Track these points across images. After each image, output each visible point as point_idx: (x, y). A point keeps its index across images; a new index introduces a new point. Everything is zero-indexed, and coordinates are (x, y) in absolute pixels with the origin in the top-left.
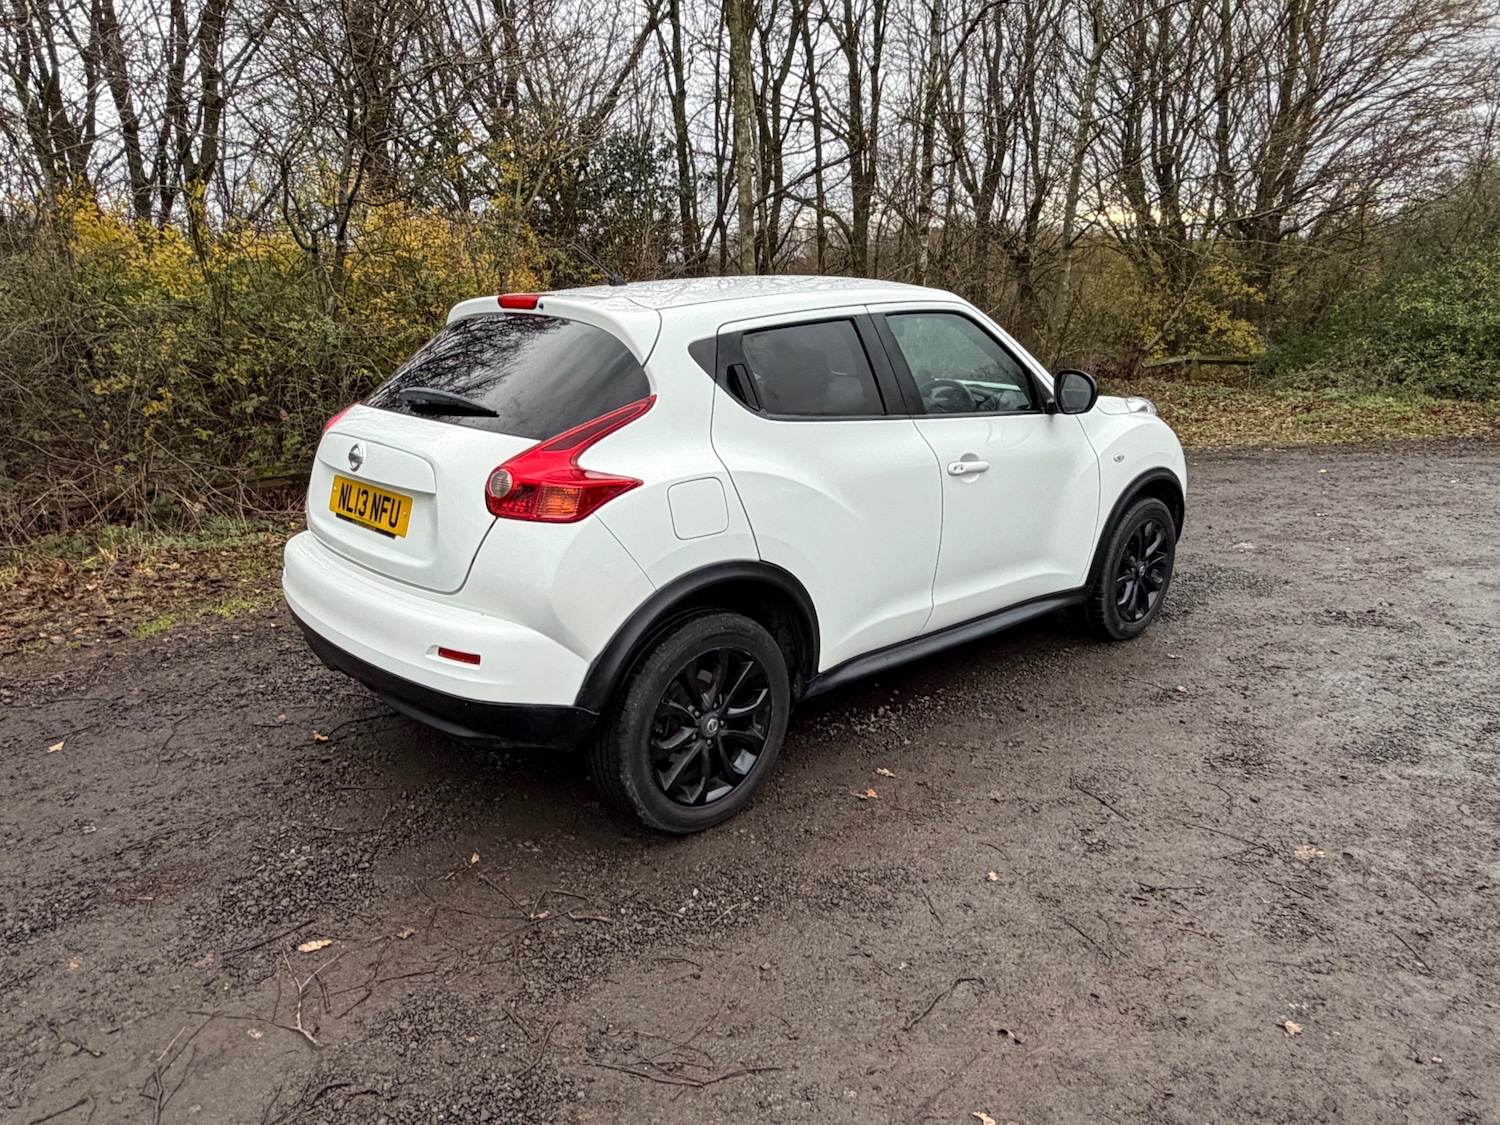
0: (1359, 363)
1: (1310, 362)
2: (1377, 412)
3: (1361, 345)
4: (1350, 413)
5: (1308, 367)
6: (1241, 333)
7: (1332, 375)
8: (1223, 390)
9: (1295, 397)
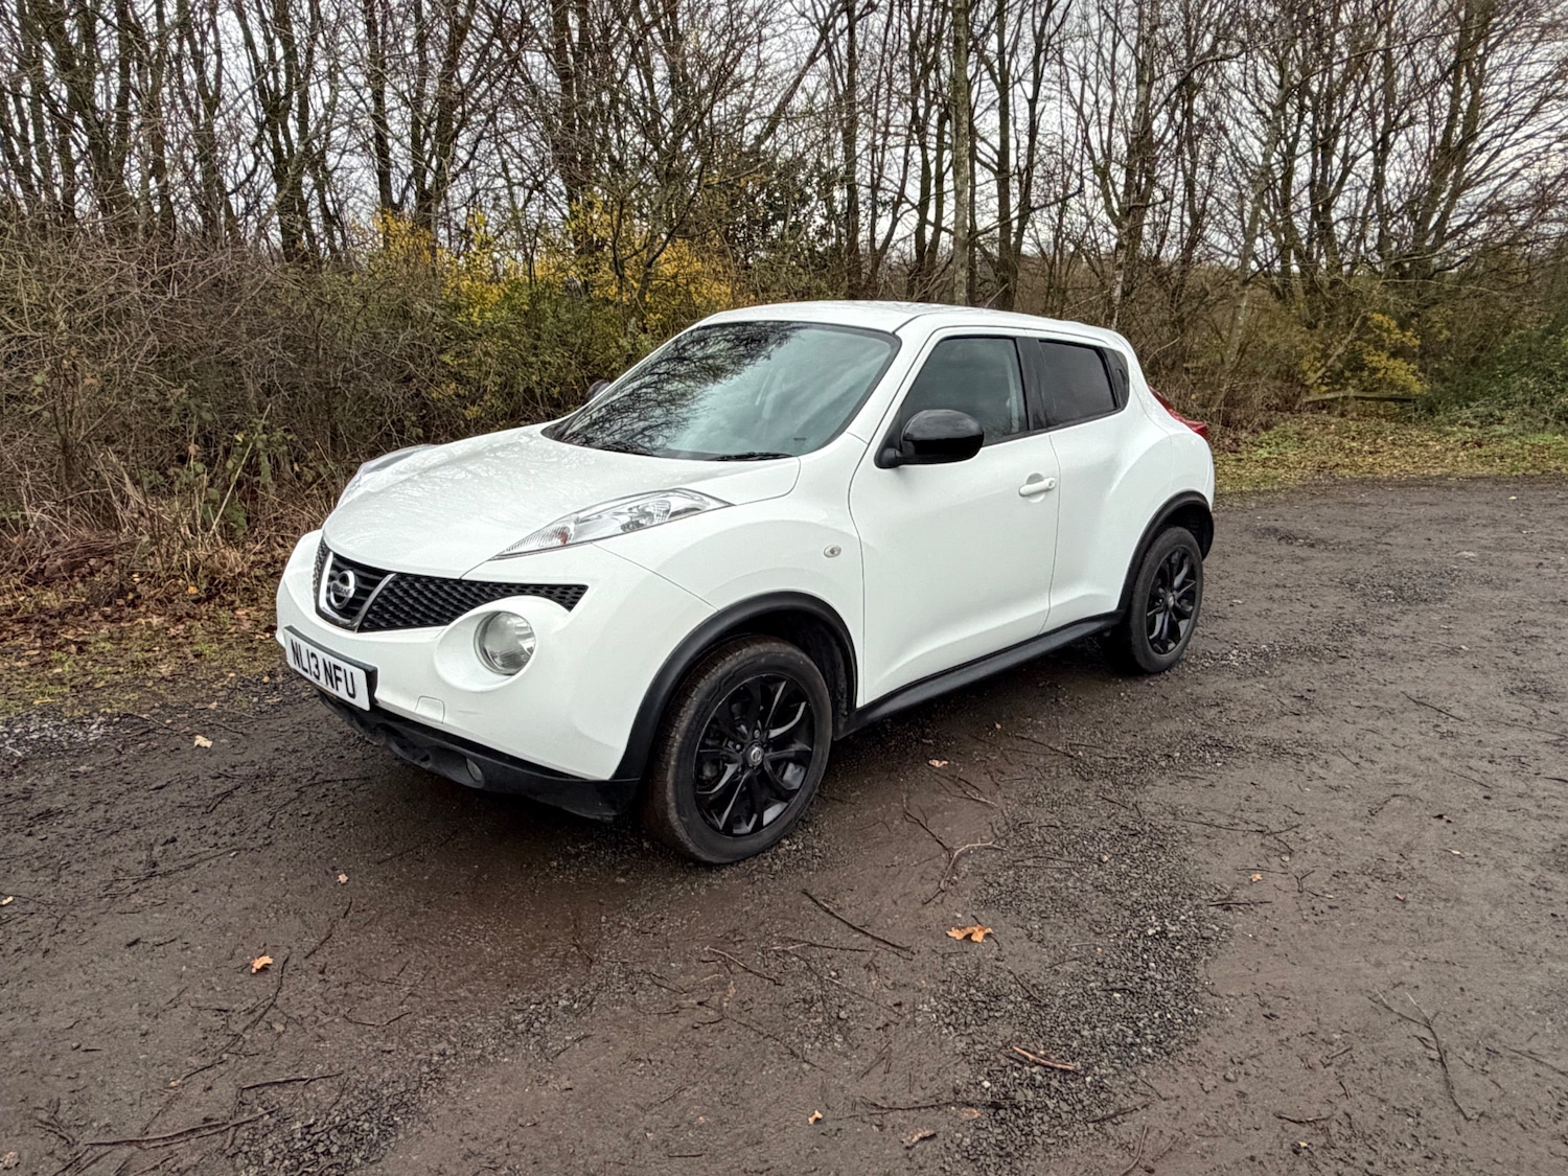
0: (1525, 401)
1: (1473, 400)
2: (1549, 448)
3: (1527, 384)
4: (1522, 448)
5: (1471, 404)
6: (1403, 373)
7: (1497, 413)
8: (1389, 426)
9: (1461, 434)
